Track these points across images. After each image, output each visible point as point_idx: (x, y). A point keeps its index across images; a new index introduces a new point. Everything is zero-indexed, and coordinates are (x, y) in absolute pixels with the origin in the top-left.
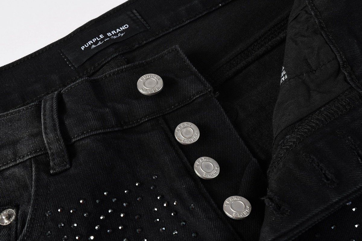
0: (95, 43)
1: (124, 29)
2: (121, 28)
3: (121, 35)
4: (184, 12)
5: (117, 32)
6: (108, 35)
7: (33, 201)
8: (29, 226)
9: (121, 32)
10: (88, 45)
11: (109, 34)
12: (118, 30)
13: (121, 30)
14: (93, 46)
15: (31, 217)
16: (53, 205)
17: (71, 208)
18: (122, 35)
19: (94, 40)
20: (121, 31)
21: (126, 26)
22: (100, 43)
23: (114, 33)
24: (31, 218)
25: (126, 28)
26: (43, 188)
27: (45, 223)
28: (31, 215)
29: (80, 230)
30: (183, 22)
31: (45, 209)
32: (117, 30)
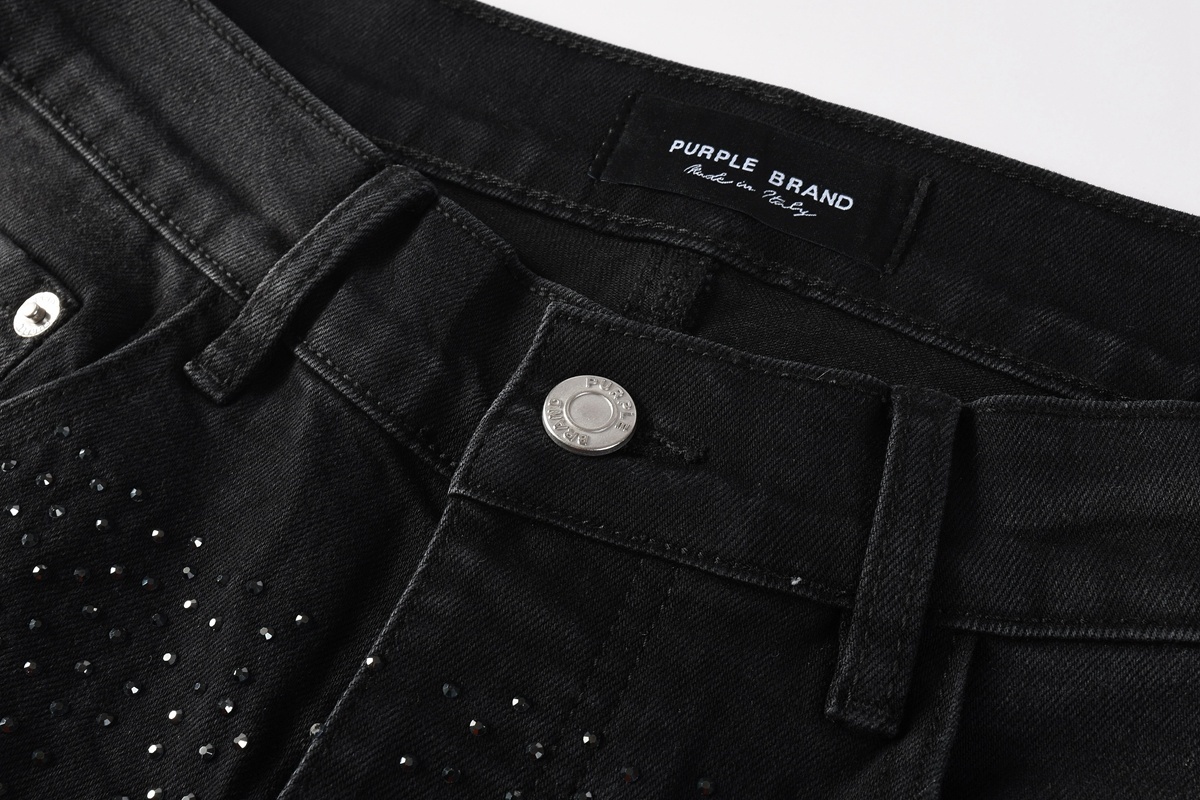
0: (710, 166)
1: (831, 204)
2: (826, 193)
3: (798, 212)
4: (1034, 333)
5: (803, 194)
6: (773, 177)
7: (79, 376)
8: (12, 408)
9: (808, 202)
10: (693, 152)
11: (777, 178)
12: (813, 191)
13: (820, 196)
14: (696, 170)
15: (34, 398)
16: (91, 428)
17: (103, 475)
18: (803, 214)
19: (723, 155)
20: (816, 198)
21: (845, 203)
22: (719, 178)
23: (793, 189)
24: (31, 399)
25: (837, 206)
26: (127, 377)
27: (34, 438)
28: (39, 395)
29: (51, 532)
30: (995, 356)
31: (70, 416)
32: (814, 188)
